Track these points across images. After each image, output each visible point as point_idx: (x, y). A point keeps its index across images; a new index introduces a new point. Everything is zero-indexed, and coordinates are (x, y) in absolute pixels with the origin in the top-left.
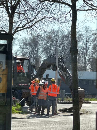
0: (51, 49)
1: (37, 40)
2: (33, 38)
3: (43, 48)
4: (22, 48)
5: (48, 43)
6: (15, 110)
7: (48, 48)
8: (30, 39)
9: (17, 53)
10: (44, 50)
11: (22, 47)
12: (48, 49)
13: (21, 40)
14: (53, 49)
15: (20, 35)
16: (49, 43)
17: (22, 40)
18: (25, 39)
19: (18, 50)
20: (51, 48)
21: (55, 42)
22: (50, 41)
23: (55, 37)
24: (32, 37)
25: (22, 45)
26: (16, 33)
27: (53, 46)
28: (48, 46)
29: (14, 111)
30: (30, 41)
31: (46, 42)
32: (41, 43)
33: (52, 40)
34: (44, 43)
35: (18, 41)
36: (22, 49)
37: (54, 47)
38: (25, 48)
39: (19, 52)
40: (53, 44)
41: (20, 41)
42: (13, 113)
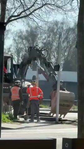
0: (53, 45)
1: (35, 33)
2: (31, 30)
3: (43, 43)
4: (16, 42)
5: (49, 37)
6: (6, 119)
7: (49, 43)
8: (27, 31)
9: (10, 48)
10: (43, 45)
11: (17, 41)
12: (49, 45)
13: (16, 32)
14: (56, 45)
15: (14, 26)
16: (50, 37)
17: (17, 33)
18: (21, 32)
19: (11, 45)
20: (53, 44)
21: (58, 36)
22: (52, 35)
23: (58, 30)
24: (29, 29)
25: (17, 38)
26: (10, 23)
27: (55, 41)
28: (49, 40)
29: (4, 119)
30: (27, 34)
31: (47, 36)
32: (40, 37)
33: (55, 34)
34: (44, 37)
35: (12, 33)
36: (17, 43)
37: (57, 42)
38: (20, 43)
39: (13, 47)
40: (55, 39)
41: (14, 34)
42: (3, 122)
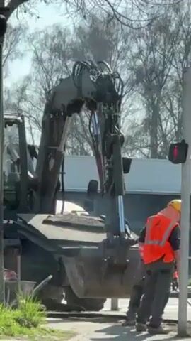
0: (167, 75)
1: (106, 37)
2: (91, 27)
3: (132, 69)
4: (44, 68)
5: (152, 48)
7: (152, 70)
8: (80, 31)
9: (23, 89)
10: (135, 78)
11: (46, 65)
12: (154, 75)
13: (42, 36)
14: (176, 74)
15: (34, 16)
16: (158, 48)
17: (46, 36)
18: (60, 33)
19: (28, 79)
20: (167, 70)
21: (182, 44)
22: (162, 42)
23: (180, 23)
24: (86, 24)
25: (45, 55)
26: (22, 5)
27: (174, 62)
28: (154, 60)
29: (9, 326)
30: (80, 41)
31: (145, 46)
32: (123, 49)
33: (172, 39)
34: (135, 50)
35: (31, 40)
36: (48, 72)
37: (179, 65)
38: (57, 70)
39: (33, 84)
40: (173, 54)
41: (35, 41)
42: (6, 334)
